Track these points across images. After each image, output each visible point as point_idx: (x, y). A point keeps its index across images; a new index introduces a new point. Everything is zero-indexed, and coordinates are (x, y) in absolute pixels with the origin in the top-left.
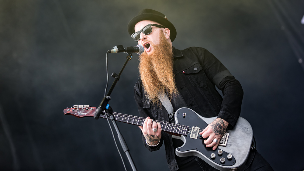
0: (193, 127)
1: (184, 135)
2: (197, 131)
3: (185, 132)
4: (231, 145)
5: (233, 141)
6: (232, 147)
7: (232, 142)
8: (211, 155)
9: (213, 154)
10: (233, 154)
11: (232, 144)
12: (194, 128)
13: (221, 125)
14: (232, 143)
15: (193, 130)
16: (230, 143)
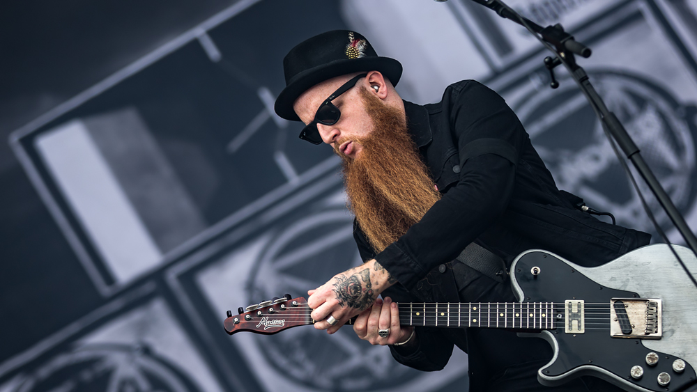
0: (567, 302)
1: (549, 330)
2: (579, 311)
3: (549, 320)
4: (673, 331)
5: (676, 320)
6: (677, 335)
7: (672, 322)
8: (633, 373)
9: (635, 368)
10: (684, 355)
11: (674, 328)
12: (570, 306)
13: (360, 285)
14: (673, 325)
15: (570, 311)
16: (670, 328)
